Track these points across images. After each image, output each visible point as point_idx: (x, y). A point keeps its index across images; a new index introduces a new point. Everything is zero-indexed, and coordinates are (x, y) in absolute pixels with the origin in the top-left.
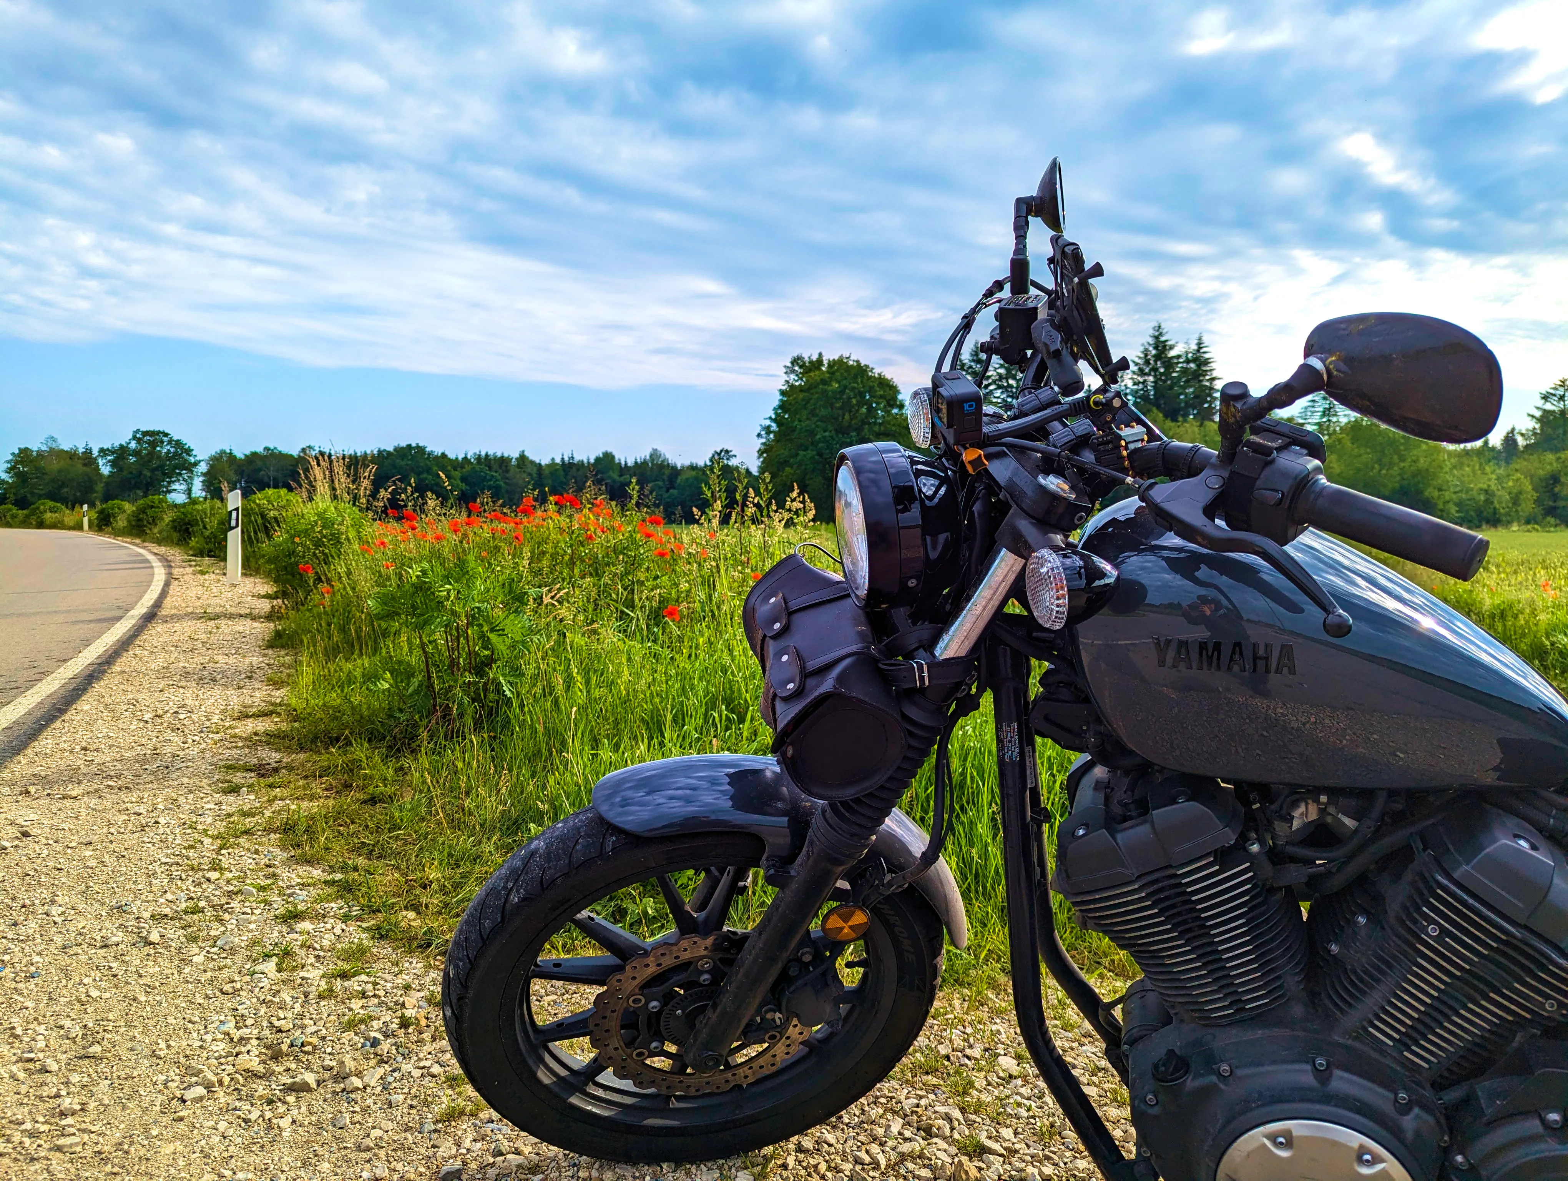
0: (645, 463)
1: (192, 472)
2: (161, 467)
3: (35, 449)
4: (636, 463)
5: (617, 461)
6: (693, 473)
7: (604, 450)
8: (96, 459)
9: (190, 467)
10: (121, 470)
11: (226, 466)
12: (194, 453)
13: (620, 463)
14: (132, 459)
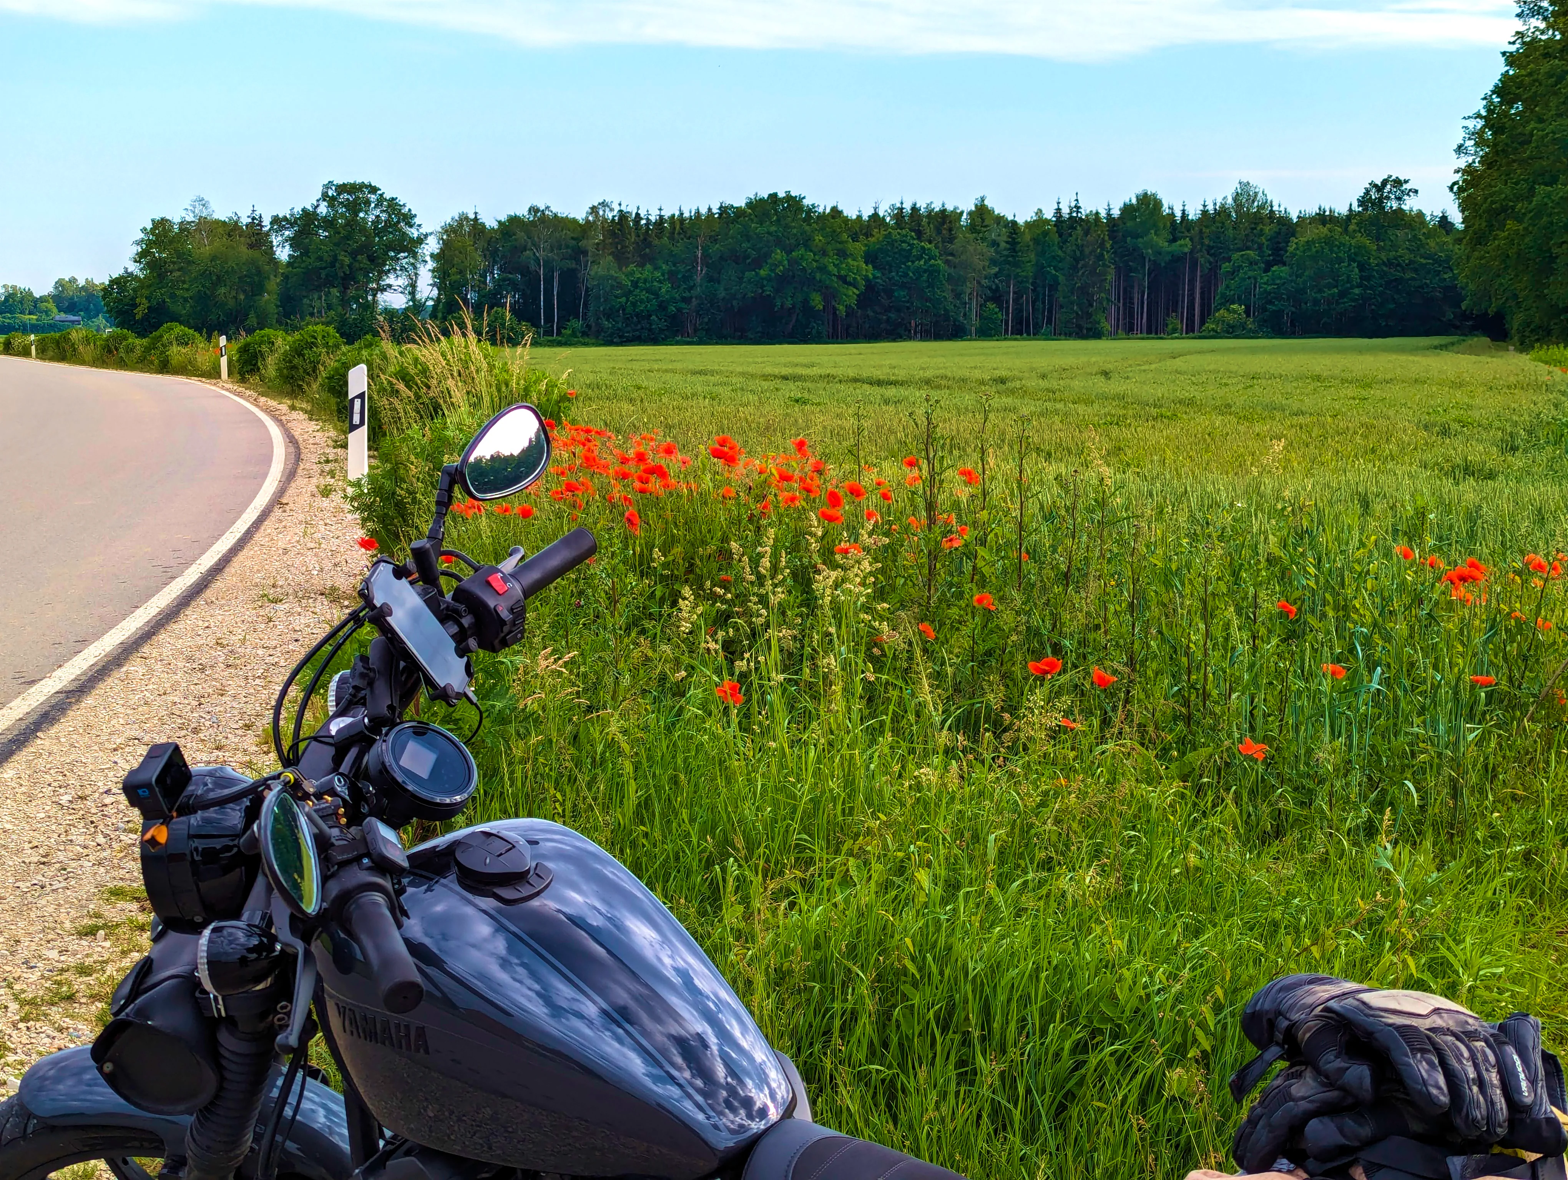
0: (1222, 212)
1: (415, 255)
2: (365, 248)
3: (177, 220)
4: (1205, 212)
5: (1166, 210)
6: (1324, 231)
7: (1140, 191)
8: (267, 234)
9: (411, 246)
10: (306, 253)
11: (469, 241)
12: (417, 221)
13: (1173, 215)
14: (323, 234)
